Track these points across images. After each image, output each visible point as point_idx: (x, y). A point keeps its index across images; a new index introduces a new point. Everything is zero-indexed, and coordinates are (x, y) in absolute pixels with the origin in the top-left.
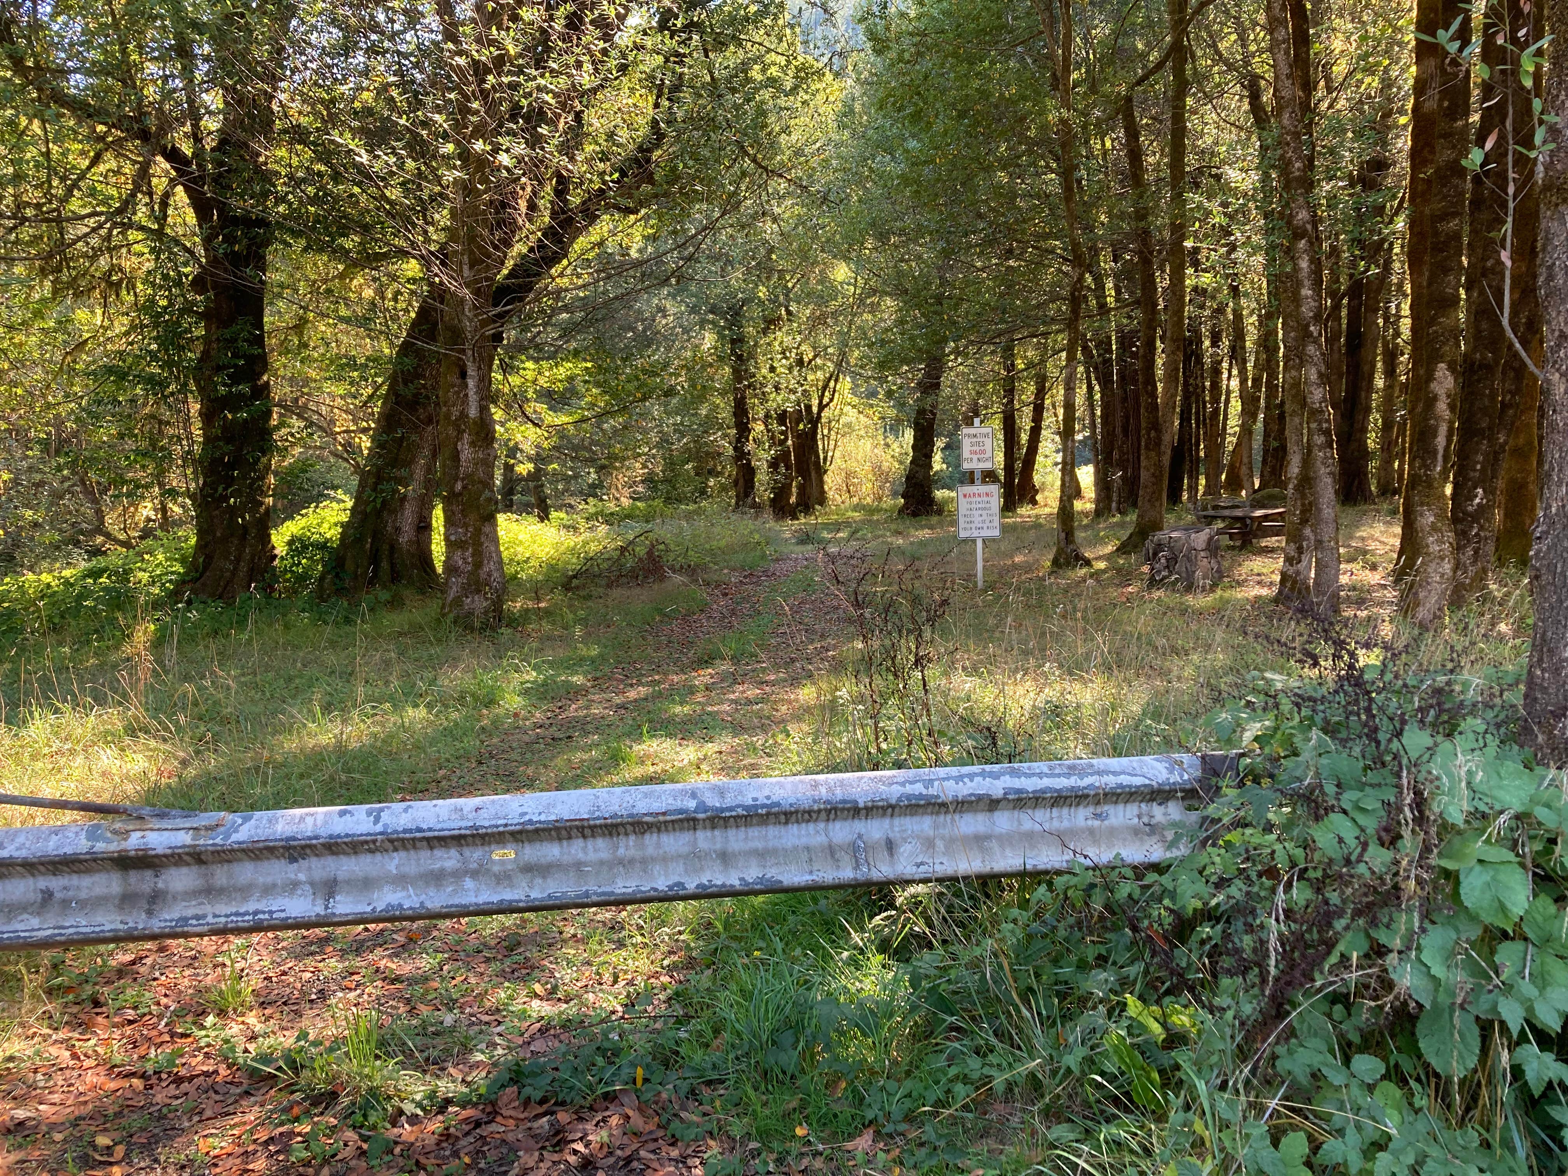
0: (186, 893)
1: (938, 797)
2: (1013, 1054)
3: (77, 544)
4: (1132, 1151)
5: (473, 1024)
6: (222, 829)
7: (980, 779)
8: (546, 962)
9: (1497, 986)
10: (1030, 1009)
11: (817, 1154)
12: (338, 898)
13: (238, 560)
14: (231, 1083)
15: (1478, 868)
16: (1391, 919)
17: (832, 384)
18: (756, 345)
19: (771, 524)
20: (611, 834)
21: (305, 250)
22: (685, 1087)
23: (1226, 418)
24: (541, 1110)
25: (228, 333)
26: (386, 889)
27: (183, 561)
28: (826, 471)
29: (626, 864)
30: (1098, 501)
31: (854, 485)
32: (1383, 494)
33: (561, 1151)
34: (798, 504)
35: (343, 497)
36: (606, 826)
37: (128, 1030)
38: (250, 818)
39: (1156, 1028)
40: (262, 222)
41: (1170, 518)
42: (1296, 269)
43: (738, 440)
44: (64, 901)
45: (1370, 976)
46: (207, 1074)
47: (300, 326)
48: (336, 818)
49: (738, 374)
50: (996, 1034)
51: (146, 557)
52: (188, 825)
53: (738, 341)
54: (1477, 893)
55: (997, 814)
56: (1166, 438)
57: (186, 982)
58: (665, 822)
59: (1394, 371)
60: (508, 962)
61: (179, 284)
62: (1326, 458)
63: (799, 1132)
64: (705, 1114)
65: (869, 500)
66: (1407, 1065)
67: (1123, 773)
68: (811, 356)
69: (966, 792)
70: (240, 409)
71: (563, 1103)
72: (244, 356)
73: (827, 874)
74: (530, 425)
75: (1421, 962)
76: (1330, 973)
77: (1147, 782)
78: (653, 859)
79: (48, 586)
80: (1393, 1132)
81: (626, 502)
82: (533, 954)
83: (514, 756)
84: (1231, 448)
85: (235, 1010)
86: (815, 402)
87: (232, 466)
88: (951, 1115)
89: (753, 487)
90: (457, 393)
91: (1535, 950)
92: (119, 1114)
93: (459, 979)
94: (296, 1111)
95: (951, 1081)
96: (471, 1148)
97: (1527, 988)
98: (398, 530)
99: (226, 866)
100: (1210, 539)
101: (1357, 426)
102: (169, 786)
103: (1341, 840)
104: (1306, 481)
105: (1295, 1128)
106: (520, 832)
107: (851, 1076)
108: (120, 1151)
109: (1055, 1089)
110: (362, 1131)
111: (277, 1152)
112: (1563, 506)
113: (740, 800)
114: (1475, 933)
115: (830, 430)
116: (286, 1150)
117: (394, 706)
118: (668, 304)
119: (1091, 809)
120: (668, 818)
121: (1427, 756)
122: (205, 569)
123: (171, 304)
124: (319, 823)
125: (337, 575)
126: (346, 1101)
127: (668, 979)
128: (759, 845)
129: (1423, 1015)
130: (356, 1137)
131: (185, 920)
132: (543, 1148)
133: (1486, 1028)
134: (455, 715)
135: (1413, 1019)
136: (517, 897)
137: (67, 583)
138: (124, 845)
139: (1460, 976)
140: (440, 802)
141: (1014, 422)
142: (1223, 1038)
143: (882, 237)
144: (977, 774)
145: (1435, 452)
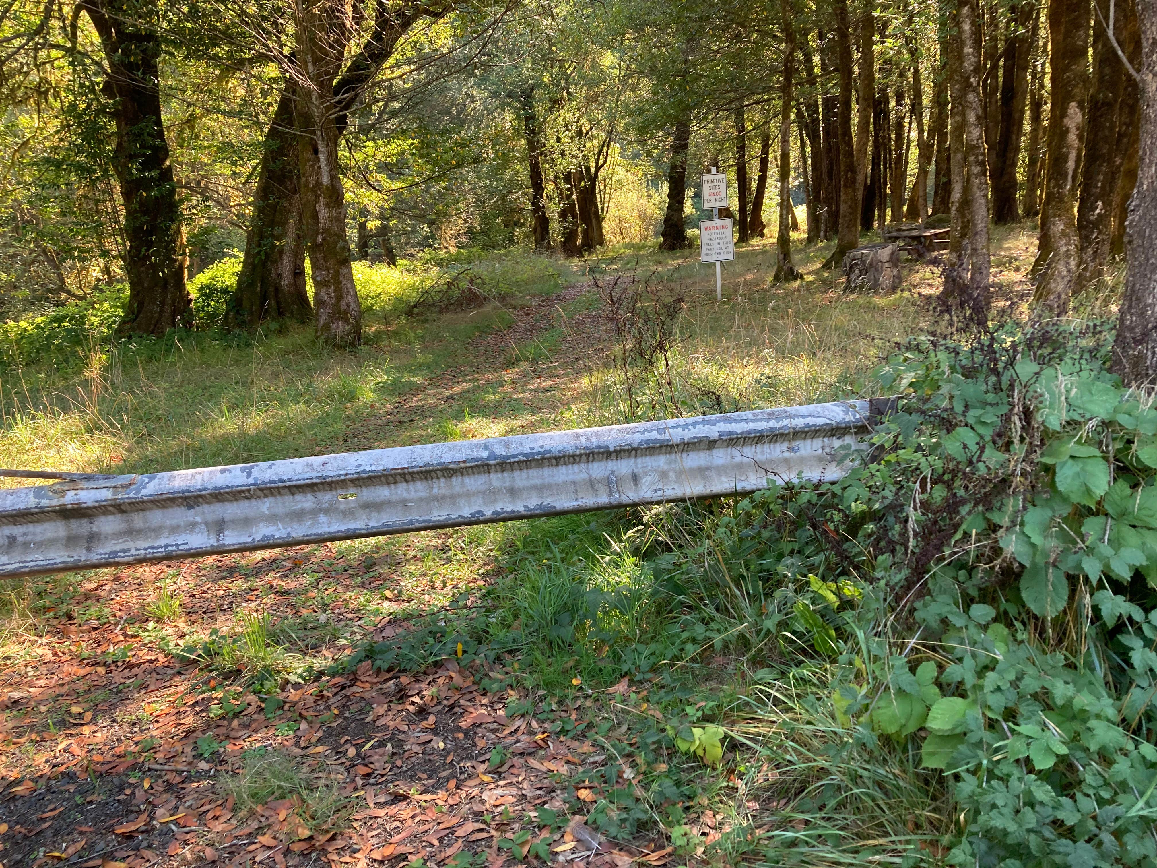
0: (114, 534)
1: (668, 440)
2: (729, 622)
3: (47, 300)
4: (814, 685)
5: (341, 620)
6: (134, 486)
7: (701, 426)
8: (394, 576)
9: (1082, 548)
10: (741, 591)
11: (587, 697)
12: (226, 533)
13: (163, 303)
14: (168, 667)
15: (1071, 462)
16: (1002, 504)
17: (605, 149)
18: (545, 119)
19: (562, 261)
20: (426, 479)
21: (186, 58)
22: (492, 655)
23: (907, 163)
24: (389, 676)
25: (136, 129)
26: (261, 525)
27: (123, 306)
28: (603, 219)
29: (440, 499)
30: (810, 231)
31: (625, 228)
32: (1028, 215)
33: (404, 703)
34: (583, 245)
35: (238, 254)
36: (421, 472)
37: (94, 634)
38: (154, 478)
39: (832, 598)
40: (151, 36)
41: (863, 242)
42: (961, 32)
43: (535, 197)
44: (25, 543)
45: (985, 546)
46: (150, 661)
47: (190, 121)
48: (218, 475)
49: (532, 145)
50: (717, 610)
51: (97, 306)
52: (108, 485)
53: (530, 118)
54: (1069, 481)
55: (715, 452)
56: (860, 178)
57: (134, 600)
58: (466, 468)
59: (1038, 117)
60: (366, 576)
61: (93, 91)
62: (981, 184)
63: (575, 682)
64: (507, 673)
65: (637, 240)
66: (1012, 611)
67: (810, 416)
68: (588, 128)
69: (690, 436)
70: (152, 188)
71: (405, 671)
72: (150, 147)
73: (589, 501)
74: (373, 191)
75: (1024, 533)
76: (955, 546)
77: (828, 421)
78: (459, 495)
79: (25, 330)
80: (1000, 658)
81: (453, 250)
82: (384, 570)
83: (371, 435)
84: (911, 186)
85: (169, 618)
86: (593, 165)
87: (150, 233)
88: (683, 666)
89: (547, 231)
90: (313, 166)
91: (1114, 522)
92: (88, 691)
93: (330, 590)
94: (213, 683)
95: (684, 643)
96: (339, 703)
97: (1105, 549)
98: (280, 275)
99: (141, 514)
100: (893, 253)
101: (1009, 162)
102: (117, 466)
103: (965, 447)
104: (966, 203)
105: (928, 659)
106: (357, 479)
107: (612, 642)
108: (88, 716)
109: (758, 644)
110: (261, 695)
111: (201, 711)
112: (1152, 183)
113: (520, 449)
114: (1066, 511)
115: (605, 186)
116: (207, 709)
117: (281, 404)
118: (475, 92)
119: (785, 445)
120: (468, 465)
121: (1034, 379)
122: (139, 312)
123: (89, 106)
124: (206, 479)
125: (238, 312)
126: (248, 676)
127: (483, 583)
128: (538, 482)
129: (1025, 575)
130: (256, 699)
131: (115, 553)
132: (391, 701)
133: (1072, 580)
134: (327, 409)
135: (1018, 576)
136: (359, 527)
137: (38, 327)
138: (62, 501)
139: (1053, 543)
140: (296, 460)
141: (745, 173)
142: (878, 600)
143: (639, 29)
144: (698, 423)
145: (1066, 174)
